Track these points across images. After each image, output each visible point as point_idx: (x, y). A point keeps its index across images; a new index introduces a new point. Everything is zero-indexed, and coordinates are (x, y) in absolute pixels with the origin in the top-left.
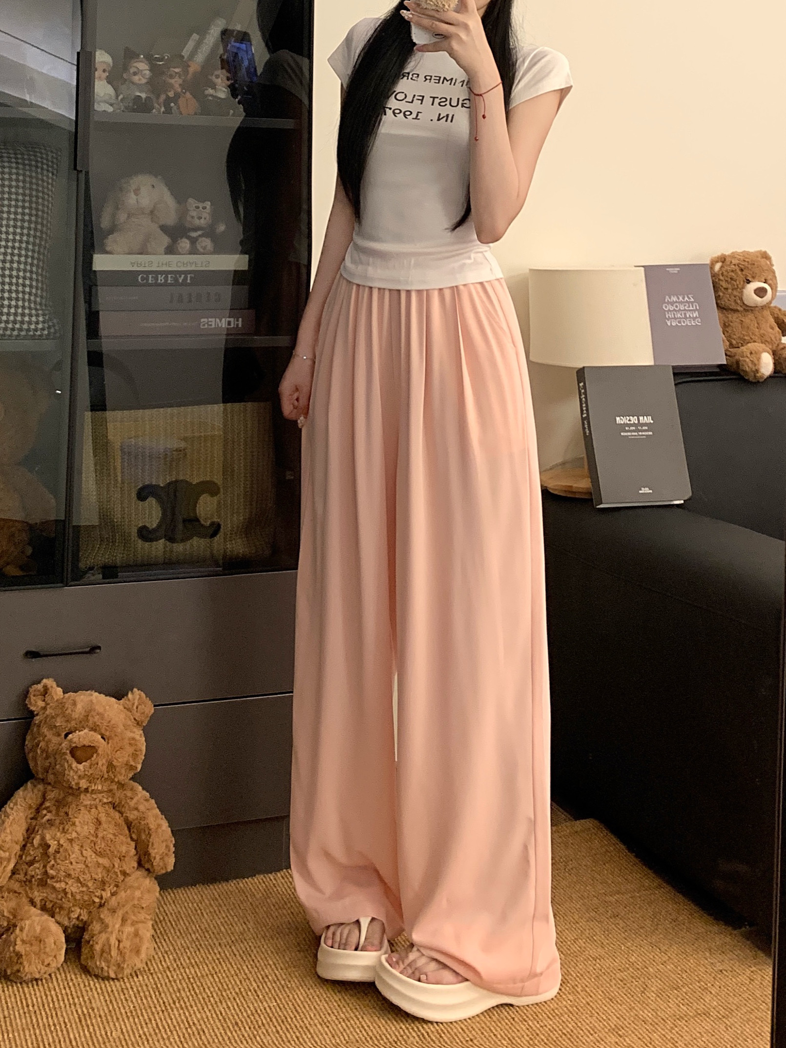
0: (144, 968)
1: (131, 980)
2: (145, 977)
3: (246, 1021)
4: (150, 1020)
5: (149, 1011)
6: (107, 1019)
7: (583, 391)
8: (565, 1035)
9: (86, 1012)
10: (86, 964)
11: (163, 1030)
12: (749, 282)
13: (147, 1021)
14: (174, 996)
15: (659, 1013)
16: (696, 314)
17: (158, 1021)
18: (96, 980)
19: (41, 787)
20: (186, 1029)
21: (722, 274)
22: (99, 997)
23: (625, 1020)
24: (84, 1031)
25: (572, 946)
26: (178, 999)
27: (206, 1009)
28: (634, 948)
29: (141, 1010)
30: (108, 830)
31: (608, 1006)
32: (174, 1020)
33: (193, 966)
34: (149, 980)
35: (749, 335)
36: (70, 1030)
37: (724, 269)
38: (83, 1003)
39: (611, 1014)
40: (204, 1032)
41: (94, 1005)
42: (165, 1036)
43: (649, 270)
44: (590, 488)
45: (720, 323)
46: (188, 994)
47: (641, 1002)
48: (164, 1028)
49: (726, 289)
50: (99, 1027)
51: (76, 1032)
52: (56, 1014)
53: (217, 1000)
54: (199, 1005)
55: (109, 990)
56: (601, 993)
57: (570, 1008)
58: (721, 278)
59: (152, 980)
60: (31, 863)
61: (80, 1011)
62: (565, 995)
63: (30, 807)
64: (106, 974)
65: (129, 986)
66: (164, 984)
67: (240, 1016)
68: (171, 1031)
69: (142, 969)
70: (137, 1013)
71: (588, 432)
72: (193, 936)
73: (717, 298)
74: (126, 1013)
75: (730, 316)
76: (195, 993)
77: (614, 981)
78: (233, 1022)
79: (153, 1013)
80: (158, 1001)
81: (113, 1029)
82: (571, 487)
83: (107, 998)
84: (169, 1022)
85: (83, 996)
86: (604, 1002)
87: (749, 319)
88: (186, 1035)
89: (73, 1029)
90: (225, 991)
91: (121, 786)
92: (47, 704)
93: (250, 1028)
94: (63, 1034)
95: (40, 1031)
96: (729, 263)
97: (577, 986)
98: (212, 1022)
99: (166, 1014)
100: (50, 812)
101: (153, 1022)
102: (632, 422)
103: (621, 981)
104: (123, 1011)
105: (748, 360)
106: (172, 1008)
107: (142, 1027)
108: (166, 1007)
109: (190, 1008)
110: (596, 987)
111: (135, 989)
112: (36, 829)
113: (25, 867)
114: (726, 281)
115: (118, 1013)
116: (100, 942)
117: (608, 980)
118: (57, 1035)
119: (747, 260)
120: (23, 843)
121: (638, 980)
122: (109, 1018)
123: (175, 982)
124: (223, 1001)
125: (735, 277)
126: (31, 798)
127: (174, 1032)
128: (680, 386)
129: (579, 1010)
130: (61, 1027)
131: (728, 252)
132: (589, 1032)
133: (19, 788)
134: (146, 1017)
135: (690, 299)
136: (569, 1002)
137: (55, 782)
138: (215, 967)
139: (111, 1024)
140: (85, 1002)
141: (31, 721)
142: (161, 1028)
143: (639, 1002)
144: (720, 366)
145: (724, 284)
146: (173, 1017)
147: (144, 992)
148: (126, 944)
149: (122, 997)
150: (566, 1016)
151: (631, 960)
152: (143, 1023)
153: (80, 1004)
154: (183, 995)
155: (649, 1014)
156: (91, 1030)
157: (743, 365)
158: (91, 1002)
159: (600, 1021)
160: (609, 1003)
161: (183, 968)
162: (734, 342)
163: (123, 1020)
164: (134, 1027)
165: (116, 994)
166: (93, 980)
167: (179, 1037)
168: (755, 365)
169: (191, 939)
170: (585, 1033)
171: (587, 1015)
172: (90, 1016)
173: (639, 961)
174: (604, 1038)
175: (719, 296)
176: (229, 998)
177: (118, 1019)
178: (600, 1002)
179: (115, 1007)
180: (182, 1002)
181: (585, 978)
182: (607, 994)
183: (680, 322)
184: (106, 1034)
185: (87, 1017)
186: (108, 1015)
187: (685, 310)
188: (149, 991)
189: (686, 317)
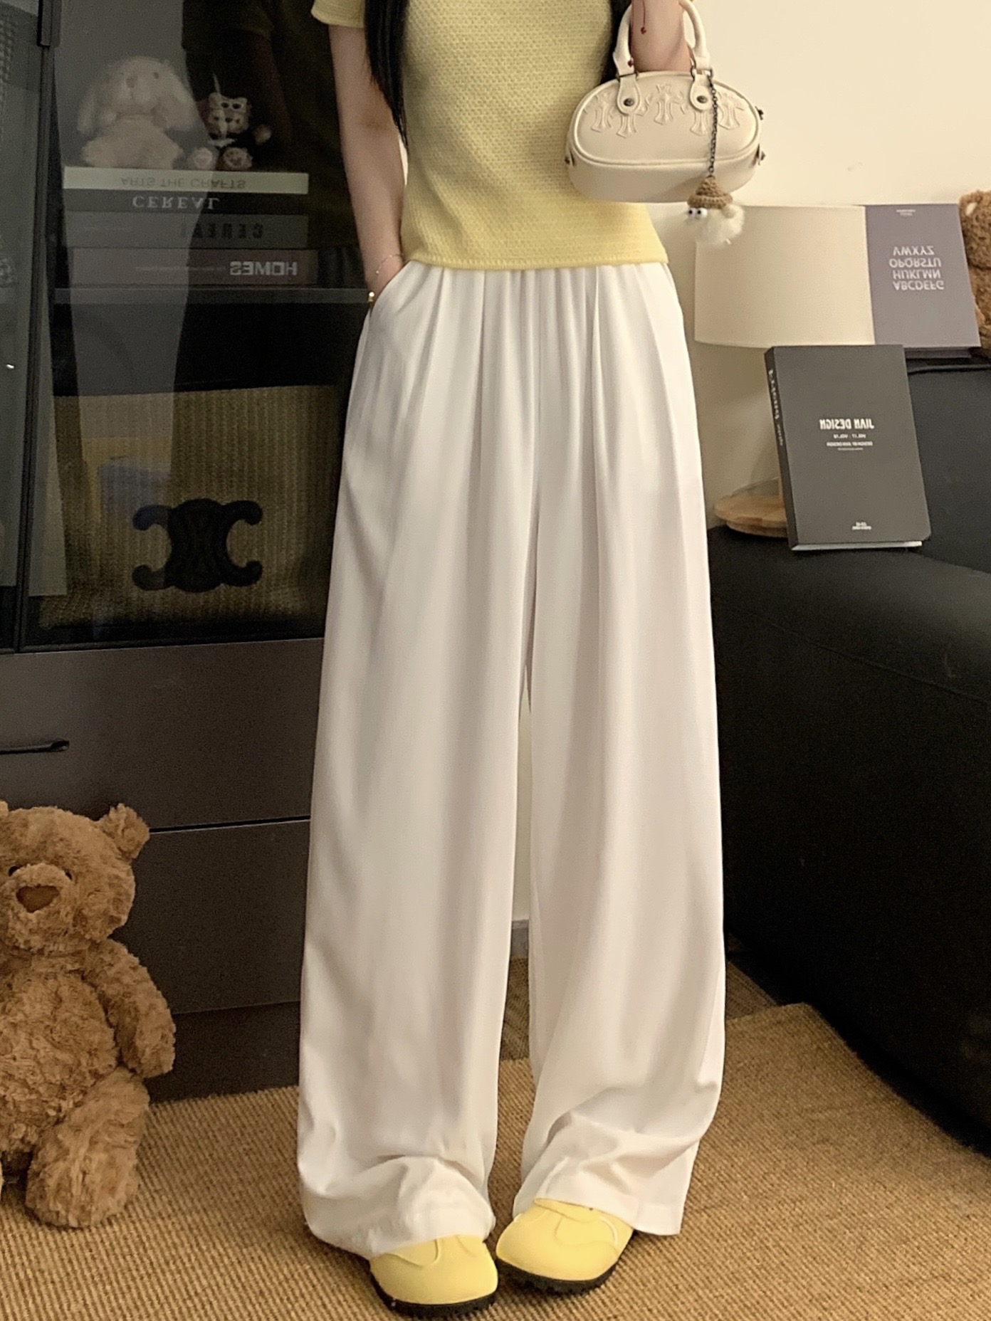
0: (121, 1213)
1: (102, 1230)
2: (124, 1227)
4: (129, 1288)
5: (127, 1275)
6: (63, 1286)
7: (773, 382)
8: (749, 1308)
9: (31, 1276)
10: (33, 1208)
11: (148, 1303)
13: (125, 1289)
14: (167, 1254)
16: (937, 274)
17: (142, 1289)
18: (47, 1230)
20: (184, 1301)
21: (977, 219)
23: (833, 1286)
24: (26, 1303)
26: (173, 1256)
27: (215, 1272)
28: (849, 1185)
29: (116, 1274)
30: (73, 1011)
31: (810, 1266)
32: (166, 1288)
34: (128, 1229)
37: (980, 212)
38: (26, 1264)
39: (814, 1279)
40: (211, 1303)
41: (43, 1266)
42: (151, 1311)
43: (869, 208)
44: (784, 523)
45: (973, 287)
46: (189, 1251)
47: (857, 1262)
48: (150, 1299)
49: (982, 239)
50: (50, 1297)
51: (14, 1304)
53: (233, 1259)
54: (205, 1267)
55: (68, 1244)
56: (800, 1248)
57: (756, 1270)
58: (975, 223)
59: (133, 1232)
61: (22, 1275)
62: (751, 1251)
64: (63, 1222)
65: (98, 1240)
66: (151, 1236)
69: (118, 1215)
70: (109, 1278)
71: (781, 440)
73: (969, 251)
74: (93, 1277)
75: (987, 278)
76: (200, 1249)
77: (819, 1232)
78: (256, 1289)
79: (133, 1279)
80: (142, 1262)
81: (72, 1299)
82: (760, 520)
83: (64, 1255)
84: (159, 1291)
85: (27, 1254)
86: (805, 1261)
88: (184, 1310)
91: (95, 945)
96: (986, 203)
97: (766, 1239)
98: (224, 1291)
99: (154, 1279)
101: (134, 1291)
102: (843, 427)
103: (827, 1229)
104: (87, 1274)
106: (162, 1270)
107: (116, 1298)
108: (153, 1269)
109: (190, 1270)
110: (794, 1241)
111: (107, 1244)
114: (983, 228)
115: (80, 1277)
116: (56, 1176)
117: (810, 1229)
121: (853, 1230)
122: (66, 1284)
123: (169, 1233)
127: (166, 1306)
128: (914, 378)
129: (769, 1273)
132: (782, 1304)
134: (123, 1284)
135: (927, 251)
136: (755, 1261)
139: (69, 1292)
140: (30, 1261)
142: (145, 1299)
143: (853, 1261)
144: (972, 350)
145: (981, 233)
146: (164, 1283)
147: (121, 1248)
148: (96, 1177)
149: (88, 1254)
150: (751, 1282)
151: (844, 1203)
152: (118, 1292)
153: (23, 1264)
154: (182, 1252)
158: (39, 1262)
159: (799, 1289)
160: (811, 1263)
161: (183, 1214)
163: (88, 1288)
164: (104, 1298)
165: (78, 1251)
166: (42, 1230)
167: (172, 1312)
170: (776, 1305)
171: (781, 1281)
172: (36, 1281)
173: (854, 1202)
174: (802, 1313)
175: (972, 248)
177: (79, 1285)
178: (799, 1261)
179: (76, 1268)
180: (178, 1262)
181: (777, 1228)
182: (809, 1250)
183: (913, 285)
184: (61, 1307)
185: (33, 1283)
186: (65, 1279)
187: (921, 267)
188: (128, 1247)
189: (922, 279)
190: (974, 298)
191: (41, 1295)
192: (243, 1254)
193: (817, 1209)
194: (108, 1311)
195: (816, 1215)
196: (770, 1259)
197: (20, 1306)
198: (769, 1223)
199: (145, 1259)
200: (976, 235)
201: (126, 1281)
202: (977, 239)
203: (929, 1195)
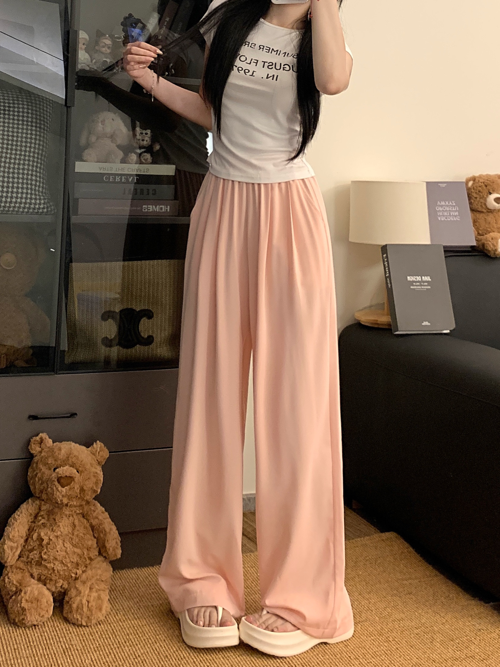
0: (104, 620)
1: (96, 627)
2: (106, 626)
3: (173, 655)
4: (110, 653)
5: (109, 647)
6: (82, 652)
7: (386, 260)
9: (67, 647)
10: (67, 617)
11: (119, 660)
12: (490, 193)
13: (108, 653)
14: (125, 638)
15: (442, 656)
16: (457, 213)
17: (116, 654)
18: (73, 627)
19: (38, 502)
20: (134, 659)
21: (474, 188)
22: (76, 637)
23: (422, 659)
24: (67, 659)
25: (383, 612)
26: (128, 640)
27: (146, 647)
28: (423, 614)
29: (104, 646)
30: (80, 531)
32: (126, 653)
33: (136, 620)
34: (108, 627)
35: (490, 228)
36: (58, 658)
37: (474, 185)
38: (65, 642)
39: (413, 656)
40: (146, 661)
41: (73, 643)
42: (120, 663)
43: (428, 183)
44: (391, 322)
45: (472, 219)
46: (134, 637)
48: (120, 658)
49: (476, 198)
50: (77, 657)
51: (61, 659)
52: (49, 648)
53: (153, 641)
54: (142, 644)
55: (82, 633)
56: (405, 642)
57: (386, 651)
58: (473, 190)
59: (110, 628)
60: (31, 551)
61: (64, 646)
62: (382, 642)
63: (31, 515)
64: (80, 623)
65: (95, 632)
66: (118, 630)
67: (169, 652)
68: (124, 660)
69: (103, 620)
70: (101, 649)
71: (389, 285)
72: (135, 600)
73: (470, 203)
74: (94, 648)
75: (478, 215)
76: (139, 636)
77: (413, 635)
78: (164, 655)
79: (112, 649)
81: (86, 658)
82: (377, 321)
83: (81, 639)
84: (123, 654)
85: (65, 637)
86: (407, 648)
87: (490, 218)
88: (134, 663)
89: (60, 658)
90: (158, 635)
91: (88, 503)
92: (42, 449)
93: (176, 660)
94: (53, 661)
95: (39, 659)
96: (477, 181)
98: (151, 655)
99: (120, 649)
100: (44, 518)
101: (112, 654)
102: (418, 280)
103: (417, 634)
104: (92, 647)
105: (490, 243)
106: (124, 645)
107: (105, 657)
108: (120, 645)
109: (135, 646)
110: (401, 639)
111: (99, 633)
112: (35, 529)
113: (27, 553)
114: (476, 193)
115: (88, 648)
116: (76, 603)
117: (408, 634)
118: (50, 661)
119: (489, 179)
120: (26, 538)
121: (427, 634)
122: (83, 651)
123: (125, 629)
124: (157, 642)
125: (481, 191)
126: (31, 509)
127: (126, 661)
128: (447, 259)
129: (392, 653)
130: (52, 656)
131: (477, 174)
133: (22, 503)
134: (107, 651)
135: (452, 203)
136: (385, 647)
137: (47, 499)
138: (151, 620)
139: (85, 655)
140: (67, 642)
141: (31, 461)
142: (118, 658)
143: (429, 648)
144: (472, 247)
145: (475, 195)
147: (105, 635)
148: (93, 604)
149: (91, 638)
150: (384, 656)
152: (105, 655)
153: (64, 642)
154: (131, 637)
155: (437, 657)
156: (72, 658)
157: (487, 247)
158: (70, 641)
159: (405, 660)
160: (410, 649)
161: (130, 620)
162: (480, 232)
163: (93, 653)
164: (100, 657)
165: (87, 636)
166: (71, 627)
168: (495, 246)
169: (133, 602)
171: (397, 656)
172: (70, 649)
173: (427, 622)
175: (471, 202)
176: (161, 640)
177: (89, 652)
178: (405, 648)
179: (87, 644)
180: (130, 642)
181: (393, 632)
182: (409, 643)
183: (446, 218)
184: (82, 661)
185: (69, 650)
186: (82, 649)
187: (450, 211)
188: (108, 635)
189: (450, 215)
190: (472, 224)
191: (73, 655)
192: (157, 639)
193: (410, 624)
194: (102, 664)
195: (410, 627)
196: (391, 646)
197: (64, 660)
198: (389, 630)
199: (116, 640)
200: (473, 196)
201: (108, 650)
202: (474, 198)
203: (460, 619)
